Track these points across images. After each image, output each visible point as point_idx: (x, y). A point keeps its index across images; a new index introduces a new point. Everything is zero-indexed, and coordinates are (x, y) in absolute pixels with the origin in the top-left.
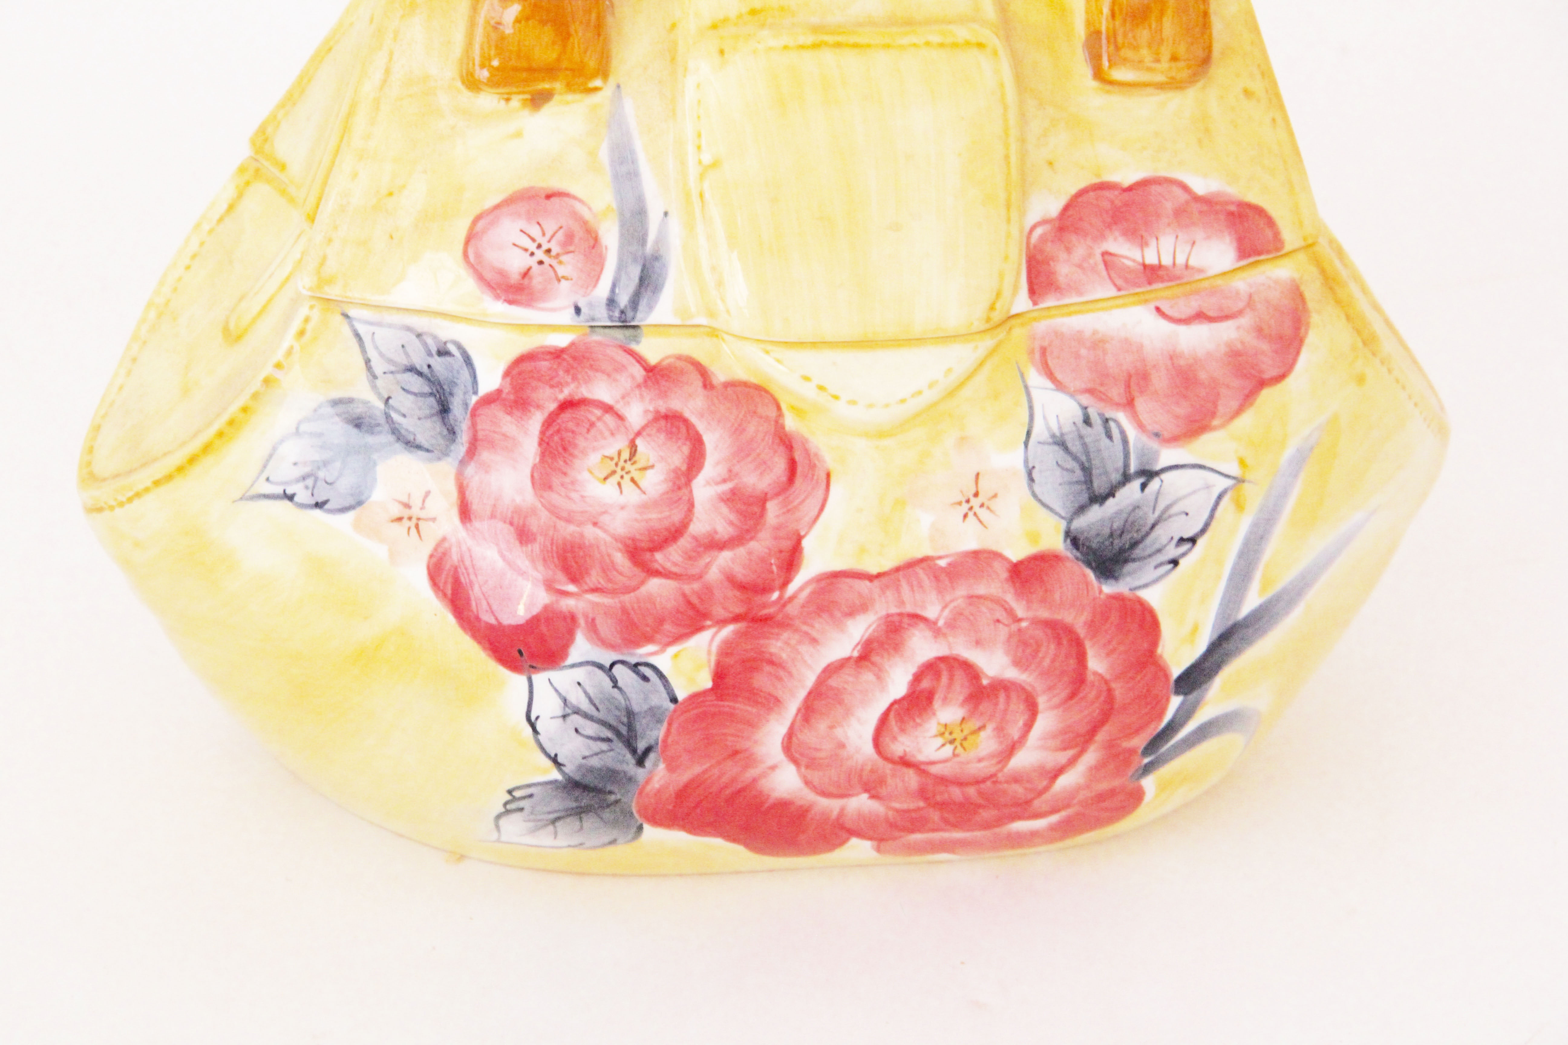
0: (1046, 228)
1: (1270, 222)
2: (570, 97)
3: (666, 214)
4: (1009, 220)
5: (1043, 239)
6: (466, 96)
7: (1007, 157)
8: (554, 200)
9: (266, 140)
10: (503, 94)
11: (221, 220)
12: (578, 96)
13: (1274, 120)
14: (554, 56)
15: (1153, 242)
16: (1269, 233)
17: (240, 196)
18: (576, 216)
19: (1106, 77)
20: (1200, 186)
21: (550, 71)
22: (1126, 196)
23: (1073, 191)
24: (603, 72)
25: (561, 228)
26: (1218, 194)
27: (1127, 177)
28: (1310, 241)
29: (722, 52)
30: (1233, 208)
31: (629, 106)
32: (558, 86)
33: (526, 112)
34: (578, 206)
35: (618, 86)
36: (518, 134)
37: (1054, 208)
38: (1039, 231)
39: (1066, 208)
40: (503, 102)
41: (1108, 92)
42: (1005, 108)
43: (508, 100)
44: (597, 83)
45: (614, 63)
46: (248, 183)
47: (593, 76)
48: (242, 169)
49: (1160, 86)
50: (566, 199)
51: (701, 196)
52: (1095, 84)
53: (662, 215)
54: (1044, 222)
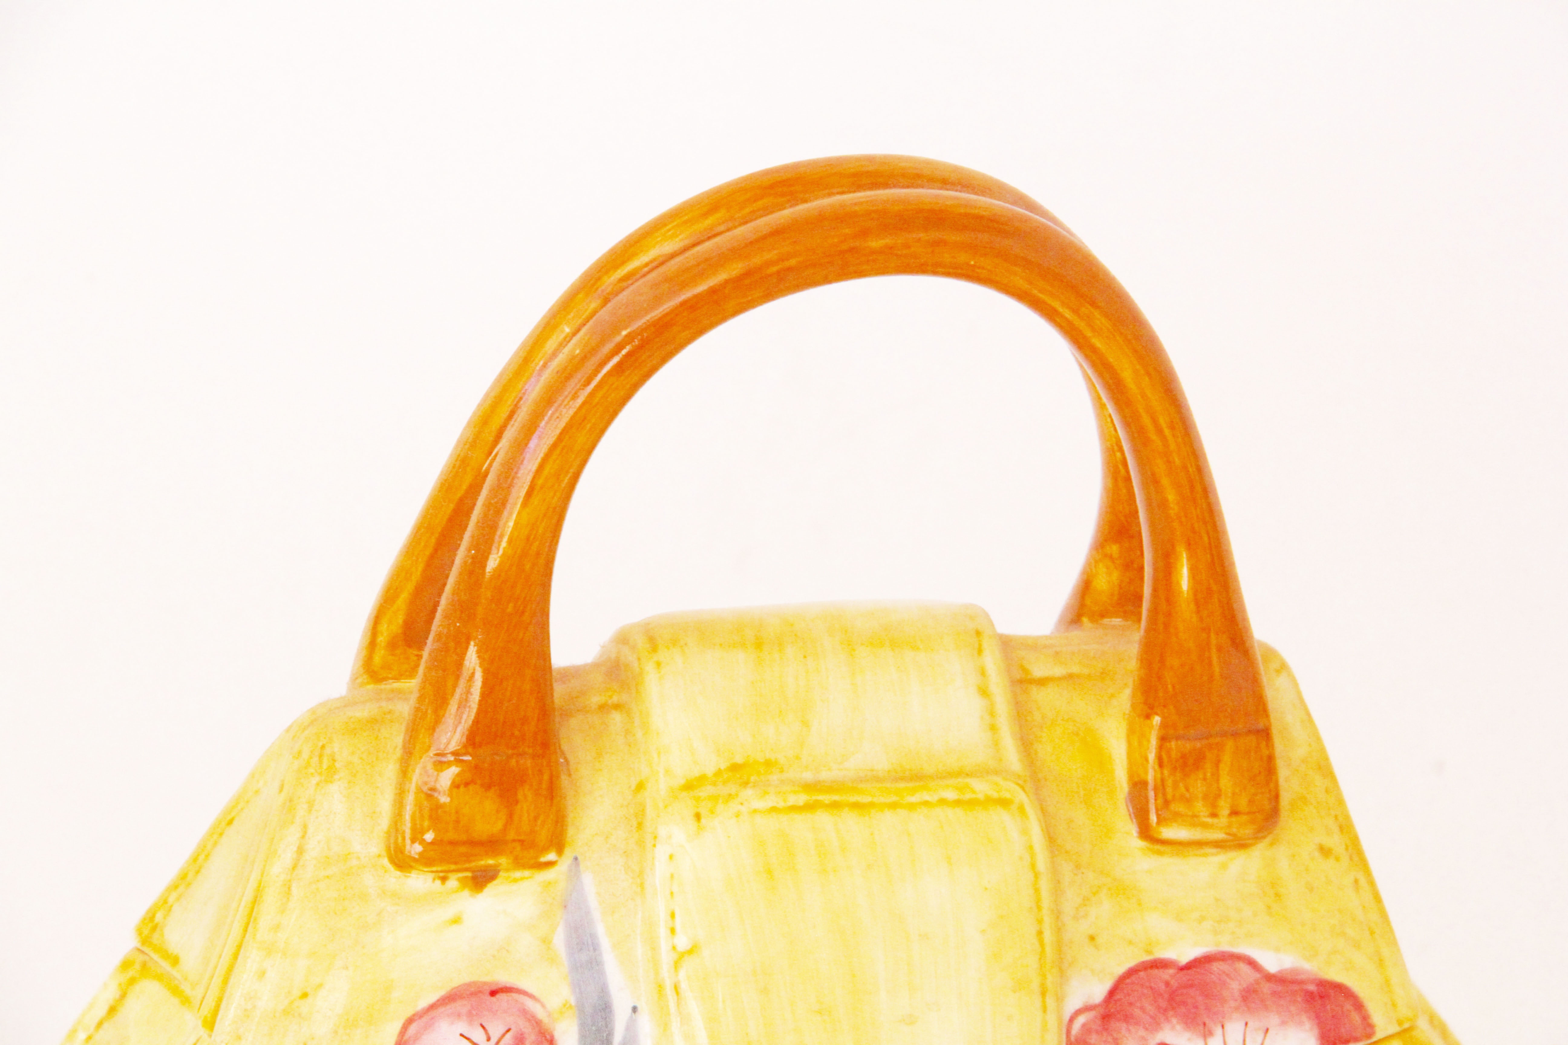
0: (1090, 1015)
1: (1359, 1006)
2: (518, 874)
3: (635, 1009)
4: (1045, 1010)
5: (1086, 1029)
6: (394, 878)
7: (1040, 933)
8: (501, 996)
9: (155, 928)
10: (437, 872)
11: (100, 1025)
12: (527, 873)
13: (1356, 881)
14: (500, 825)
15: (1218, 1031)
16: (1356, 1017)
17: (123, 996)
18: (525, 1014)
19: (1155, 835)
20: (1272, 963)
21: (493, 845)
22: (1184, 977)
23: (1121, 970)
24: (558, 843)
25: (508, 1030)
26: (1295, 971)
27: (1184, 954)
28: (1406, 1025)
29: (698, 816)
30: (1312, 988)
31: (588, 881)
32: (503, 861)
33: (466, 893)
34: (530, 1004)
35: (576, 859)
36: (457, 920)
37: (1098, 991)
38: (1081, 1020)
39: (1112, 993)
40: (438, 882)
41: (1159, 853)
42: (1037, 875)
43: (444, 879)
44: (551, 856)
45: (571, 832)
46: (132, 981)
47: (545, 850)
48: (126, 965)
49: (1219, 845)
50: (515, 996)
51: (676, 988)
52: (1142, 843)
53: (630, 1011)
54: (1087, 1009)
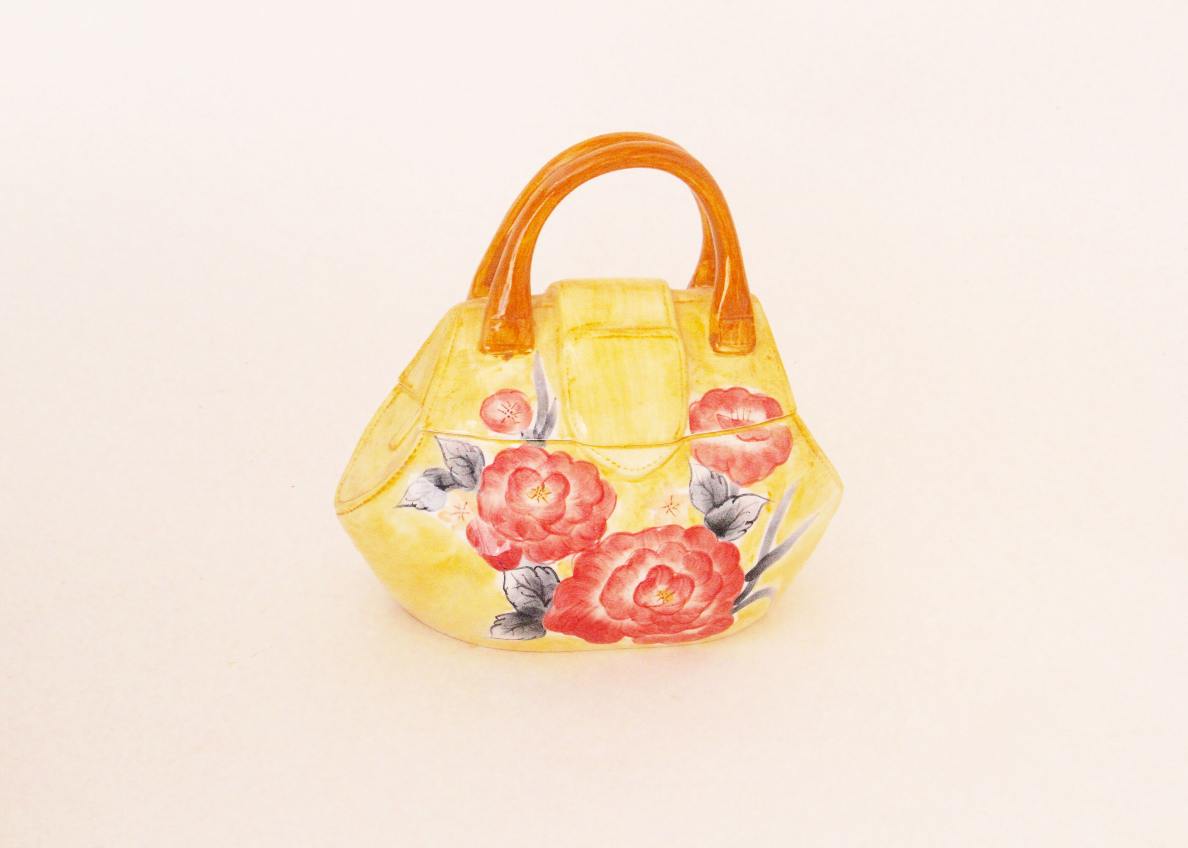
0: (697, 405)
1: (779, 405)
2: (519, 356)
3: (555, 399)
4: (682, 402)
5: (695, 409)
6: (481, 355)
7: (682, 378)
8: (513, 393)
9: (405, 377)
10: (495, 354)
11: (388, 407)
12: (522, 355)
13: (779, 367)
14: (514, 340)
15: (735, 411)
16: (778, 410)
17: (395, 398)
18: (522, 399)
19: (717, 350)
20: (753, 391)
21: (512, 346)
22: (725, 394)
23: (706, 391)
24: (532, 346)
25: (516, 404)
26: (759, 394)
27: (726, 387)
28: (793, 413)
29: (576, 339)
30: (765, 399)
31: (541, 358)
32: (515, 351)
33: (503, 361)
34: (523, 396)
35: (537, 352)
36: (500, 369)
37: (699, 397)
38: (694, 406)
39: (703, 398)
40: (495, 358)
41: (719, 356)
42: (681, 360)
43: (496, 357)
44: (530, 350)
45: (536, 343)
46: (398, 393)
47: (528, 348)
48: (396, 388)
49: (737, 354)
50: (518, 393)
51: (569, 391)
52: (713, 353)
53: (554, 399)
54: (695, 403)
